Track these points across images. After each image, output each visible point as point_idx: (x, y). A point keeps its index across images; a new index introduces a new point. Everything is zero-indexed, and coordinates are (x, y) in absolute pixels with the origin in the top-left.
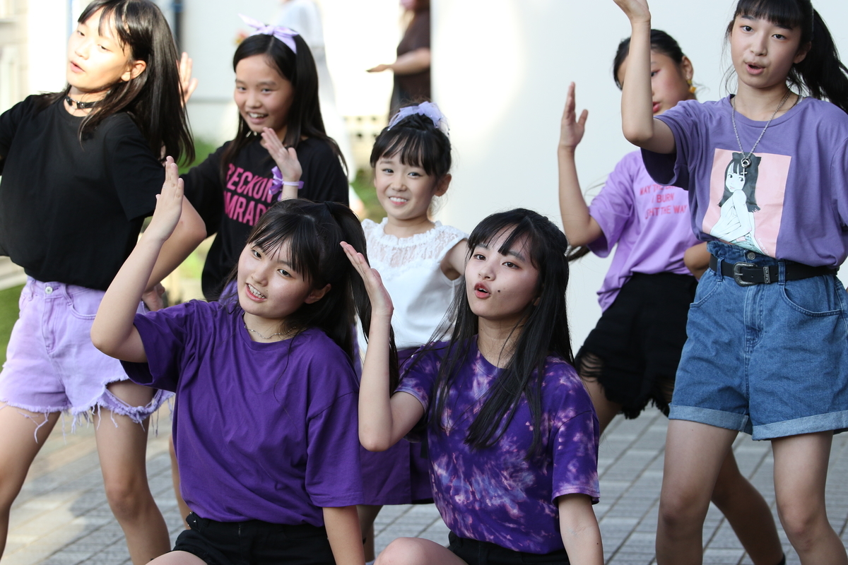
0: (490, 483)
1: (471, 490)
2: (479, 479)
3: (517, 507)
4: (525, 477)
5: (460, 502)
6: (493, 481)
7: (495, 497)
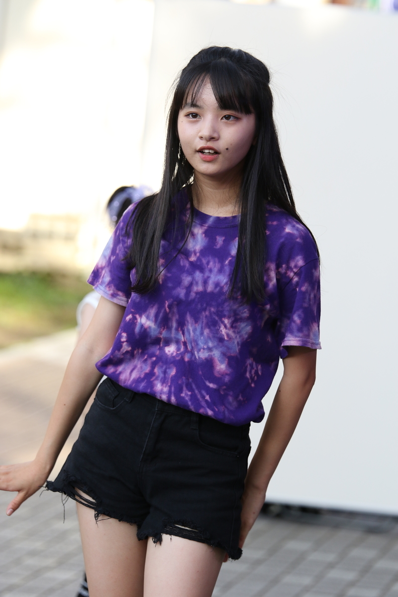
0: (202, 334)
1: (183, 340)
2: (191, 329)
3: (226, 362)
4: (243, 328)
5: (168, 353)
6: (206, 332)
7: (204, 349)
